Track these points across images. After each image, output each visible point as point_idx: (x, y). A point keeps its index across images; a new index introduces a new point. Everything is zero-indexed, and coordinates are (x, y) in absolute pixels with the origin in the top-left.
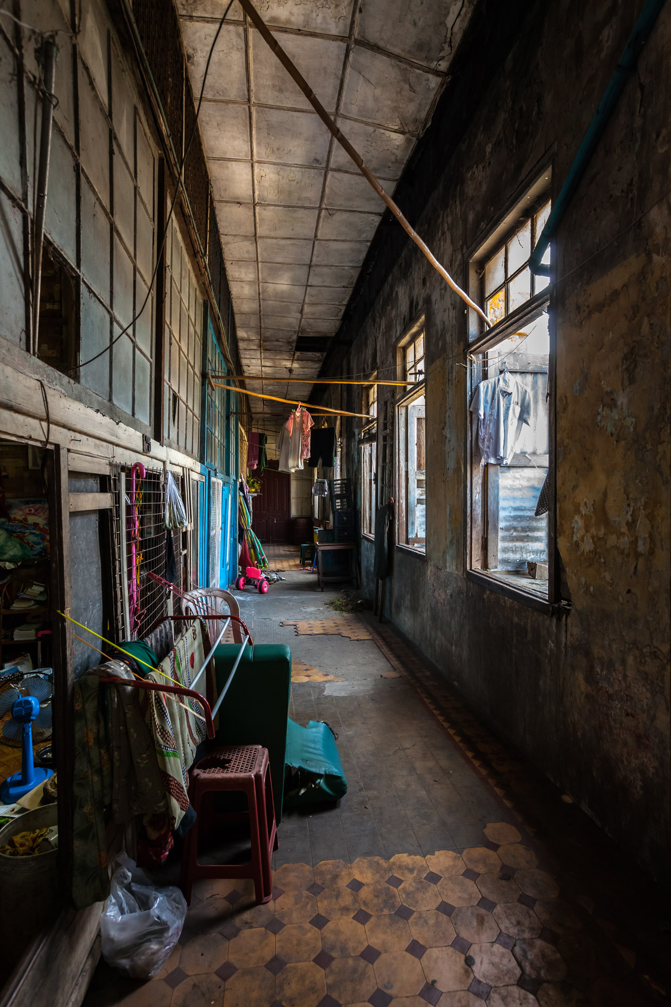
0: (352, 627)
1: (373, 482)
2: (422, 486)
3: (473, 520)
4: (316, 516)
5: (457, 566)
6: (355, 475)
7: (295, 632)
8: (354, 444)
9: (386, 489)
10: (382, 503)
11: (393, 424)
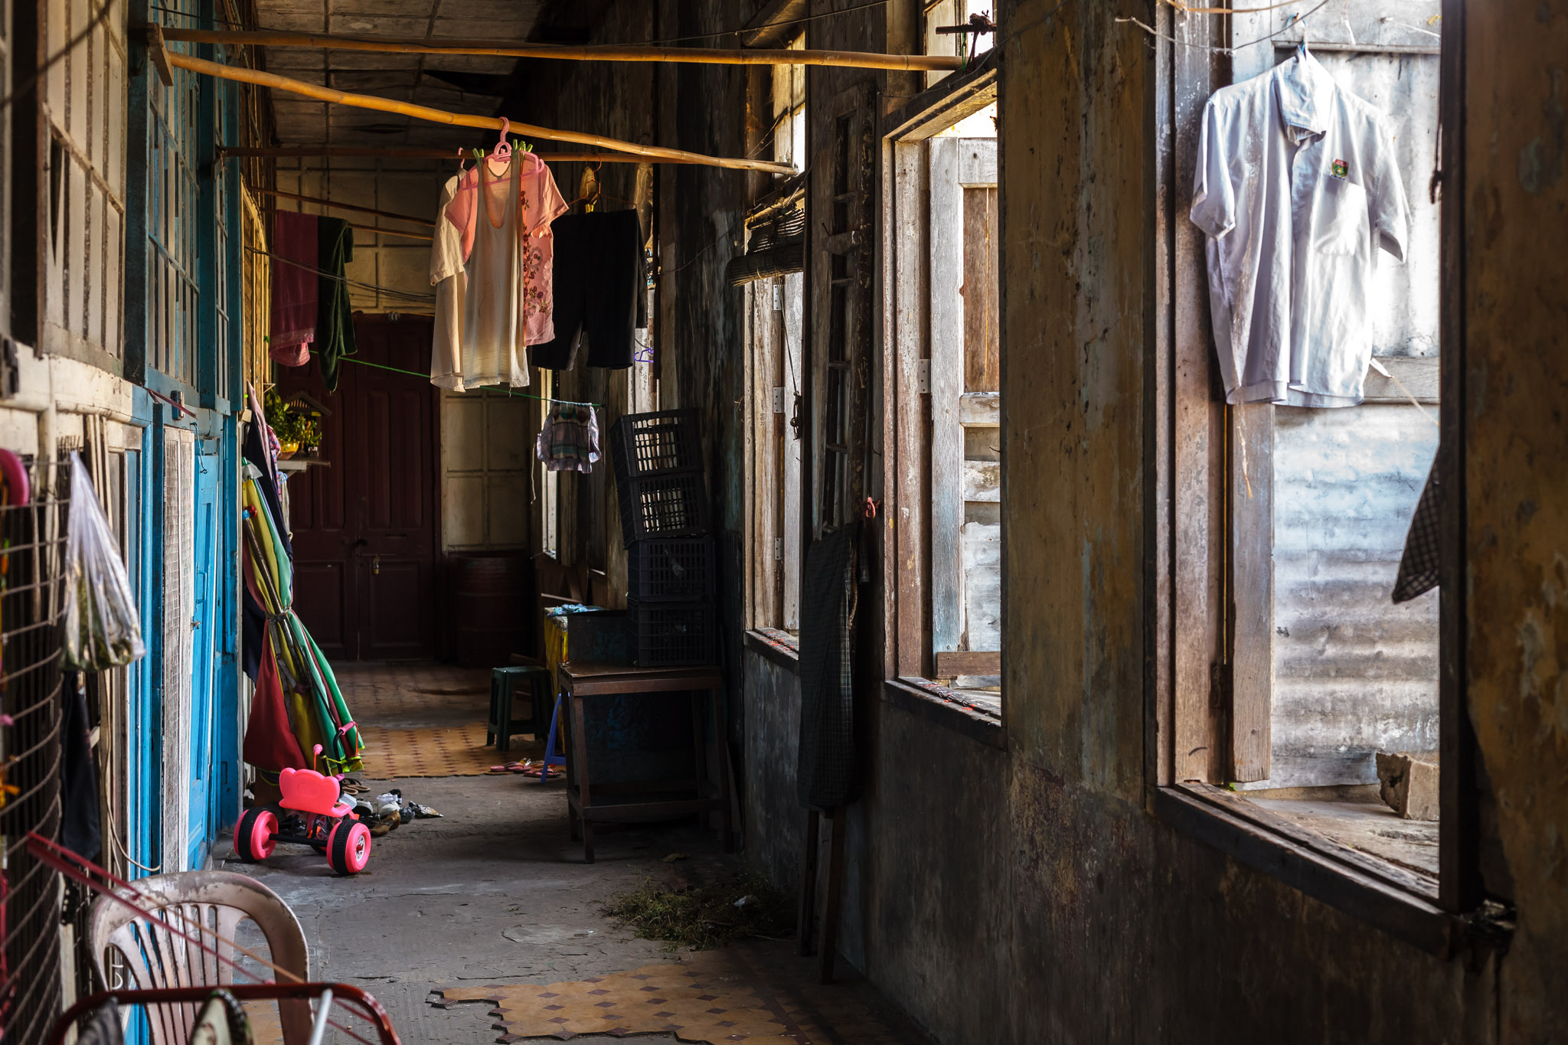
0: (716, 1004)
1: (790, 431)
2: (984, 451)
3: (1179, 603)
4: (550, 545)
5: (1119, 769)
6: (718, 395)
7: (495, 1027)
8: (711, 274)
9: (846, 464)
10: (827, 515)
11: (872, 209)
